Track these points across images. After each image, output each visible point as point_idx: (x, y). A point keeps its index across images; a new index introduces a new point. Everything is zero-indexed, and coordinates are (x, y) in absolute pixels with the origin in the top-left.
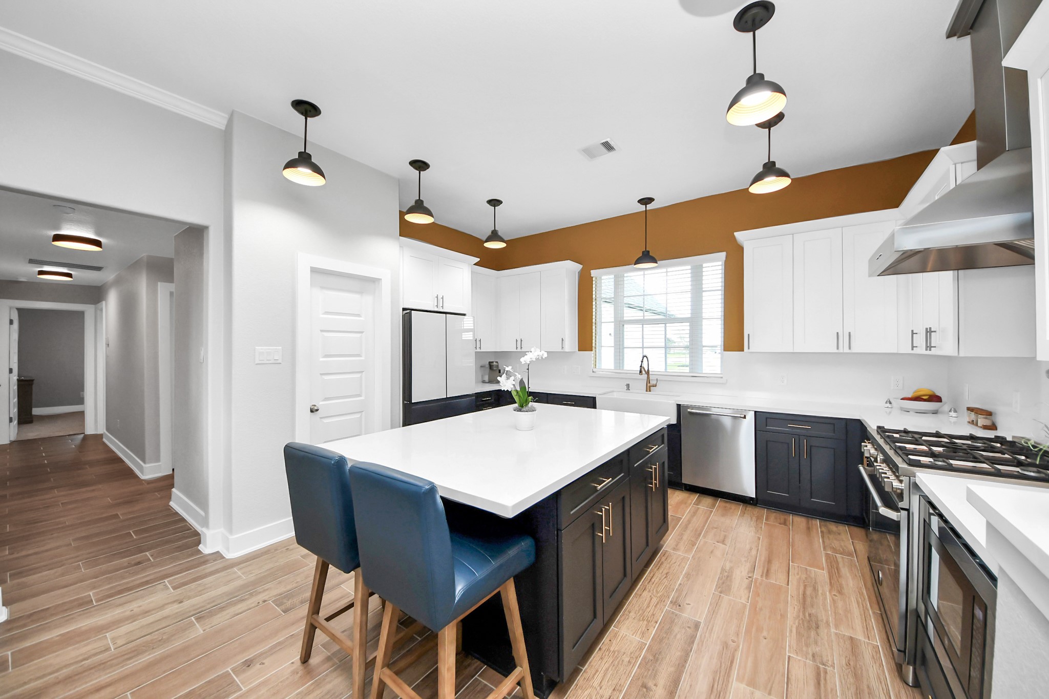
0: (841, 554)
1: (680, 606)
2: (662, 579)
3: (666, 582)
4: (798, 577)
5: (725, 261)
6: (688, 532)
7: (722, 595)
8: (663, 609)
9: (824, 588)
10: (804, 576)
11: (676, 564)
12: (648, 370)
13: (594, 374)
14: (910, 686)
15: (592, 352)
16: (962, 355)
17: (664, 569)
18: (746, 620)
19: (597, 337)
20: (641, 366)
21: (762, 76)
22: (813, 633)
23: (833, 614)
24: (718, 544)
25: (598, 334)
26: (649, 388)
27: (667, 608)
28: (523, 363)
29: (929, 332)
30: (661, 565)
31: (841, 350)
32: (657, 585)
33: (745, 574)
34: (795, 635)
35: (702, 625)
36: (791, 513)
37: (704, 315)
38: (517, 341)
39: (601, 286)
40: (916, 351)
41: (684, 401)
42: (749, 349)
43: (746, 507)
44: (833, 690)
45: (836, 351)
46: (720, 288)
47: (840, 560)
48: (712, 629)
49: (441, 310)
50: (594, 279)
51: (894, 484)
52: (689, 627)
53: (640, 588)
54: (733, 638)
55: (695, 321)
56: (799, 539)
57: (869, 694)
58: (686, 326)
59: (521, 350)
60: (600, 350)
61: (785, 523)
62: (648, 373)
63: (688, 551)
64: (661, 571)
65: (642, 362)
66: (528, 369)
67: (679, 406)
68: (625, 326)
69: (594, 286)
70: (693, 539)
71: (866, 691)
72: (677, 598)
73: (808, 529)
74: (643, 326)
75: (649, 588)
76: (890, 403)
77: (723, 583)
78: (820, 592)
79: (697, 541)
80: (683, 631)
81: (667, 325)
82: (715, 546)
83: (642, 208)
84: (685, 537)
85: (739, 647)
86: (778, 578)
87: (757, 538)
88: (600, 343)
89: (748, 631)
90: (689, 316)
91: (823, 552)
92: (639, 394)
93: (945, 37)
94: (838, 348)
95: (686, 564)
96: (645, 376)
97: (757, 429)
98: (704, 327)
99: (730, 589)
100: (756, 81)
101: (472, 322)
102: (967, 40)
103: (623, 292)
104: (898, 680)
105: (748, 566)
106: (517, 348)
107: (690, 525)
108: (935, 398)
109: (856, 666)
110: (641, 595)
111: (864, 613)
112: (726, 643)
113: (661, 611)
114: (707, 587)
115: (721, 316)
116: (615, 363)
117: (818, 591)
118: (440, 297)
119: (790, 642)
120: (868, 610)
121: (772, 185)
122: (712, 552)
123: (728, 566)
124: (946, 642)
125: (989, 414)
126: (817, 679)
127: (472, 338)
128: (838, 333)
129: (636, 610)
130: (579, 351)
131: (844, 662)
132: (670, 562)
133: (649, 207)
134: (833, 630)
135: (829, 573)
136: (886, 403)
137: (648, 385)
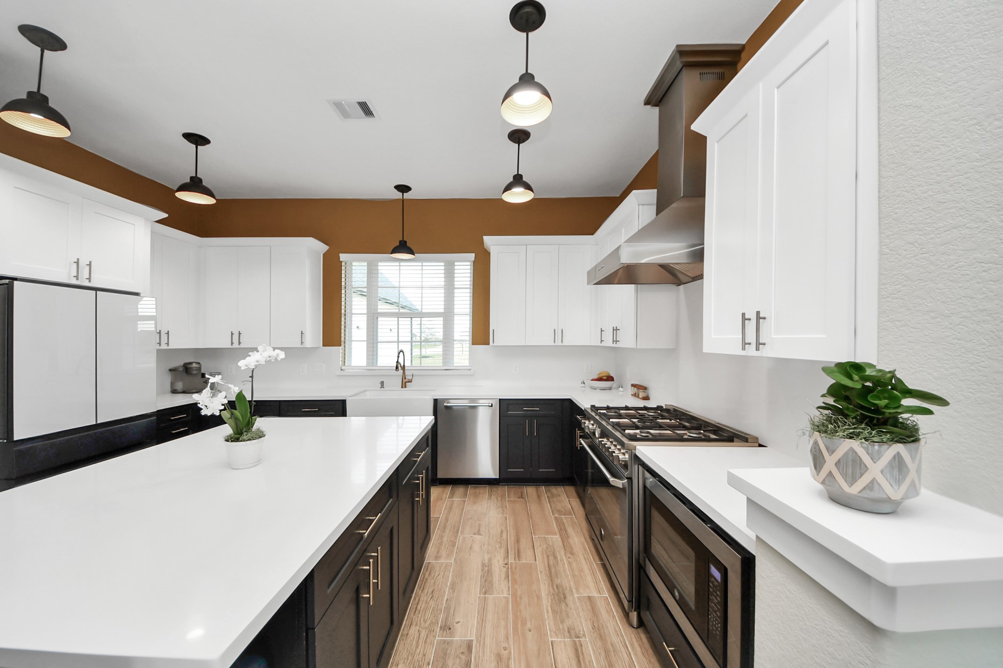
0: (564, 514)
1: (450, 629)
2: (428, 602)
3: (432, 603)
4: (541, 548)
5: (474, 262)
6: (447, 531)
7: (486, 596)
8: (434, 642)
9: (561, 554)
10: (545, 546)
11: (440, 576)
12: (404, 365)
13: (342, 373)
14: (634, 628)
15: (341, 347)
16: (638, 347)
17: (428, 589)
18: (511, 616)
19: (347, 330)
20: (397, 362)
21: (532, 77)
22: (563, 605)
23: (572, 578)
24: (475, 536)
25: (348, 327)
26: (404, 385)
27: (437, 638)
28: (242, 369)
29: (615, 330)
30: (425, 583)
31: (556, 344)
32: (424, 611)
33: (502, 562)
34: (551, 614)
35: (474, 643)
36: (524, 485)
37: (456, 311)
38: (232, 334)
39: (351, 273)
40: (604, 344)
41: (439, 395)
42: (493, 343)
43: (492, 488)
44: (591, 661)
45: (553, 344)
46: (469, 286)
47: (565, 521)
48: (484, 644)
49: (87, 284)
50: (343, 264)
51: (620, 457)
52: (463, 653)
53: (406, 624)
54: (504, 646)
55: (448, 316)
56: (534, 507)
57: (614, 651)
58: (440, 321)
59: (239, 347)
60: (350, 345)
61: (522, 497)
62: (403, 368)
63: (449, 556)
64: (426, 592)
65: (398, 357)
66: (252, 377)
67: (436, 401)
68: (379, 319)
69: (343, 272)
70: (453, 539)
71: (611, 649)
72: (446, 619)
73: (539, 496)
74: (398, 319)
75: (416, 619)
76: (584, 383)
77: (485, 581)
78: (559, 558)
79: (456, 540)
80: (458, 661)
81: (413, 319)
82: (473, 540)
83: (398, 195)
84: (445, 539)
85: (511, 653)
86: (527, 557)
87: (504, 518)
88: (351, 337)
89: (515, 629)
90: (442, 311)
91: (553, 517)
92: (394, 393)
93: (643, 104)
94: (555, 342)
95: (450, 572)
96: (401, 371)
97: (501, 415)
98: (455, 322)
99: (492, 585)
100: (527, 80)
101: (154, 306)
102: (656, 110)
103: (377, 282)
104: (627, 624)
105: (503, 551)
106: (232, 343)
107: (448, 523)
108: (610, 379)
109: (599, 627)
110: (407, 634)
111: (591, 567)
112: (499, 654)
113: (432, 646)
114: (471, 592)
115: (470, 312)
116: (368, 359)
117: (557, 558)
118: (83, 262)
119: (549, 624)
120: (593, 564)
121: (518, 196)
122: (471, 548)
123: (486, 557)
124: (677, 594)
125: (645, 388)
126: (577, 657)
127: (154, 329)
128: (555, 330)
129: (405, 658)
130: (323, 346)
131: (590, 627)
132: (434, 576)
133: (407, 196)
134: (576, 595)
135: (560, 536)
136: (582, 383)
137: (404, 381)
